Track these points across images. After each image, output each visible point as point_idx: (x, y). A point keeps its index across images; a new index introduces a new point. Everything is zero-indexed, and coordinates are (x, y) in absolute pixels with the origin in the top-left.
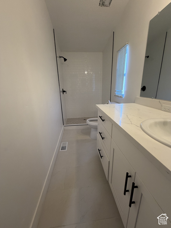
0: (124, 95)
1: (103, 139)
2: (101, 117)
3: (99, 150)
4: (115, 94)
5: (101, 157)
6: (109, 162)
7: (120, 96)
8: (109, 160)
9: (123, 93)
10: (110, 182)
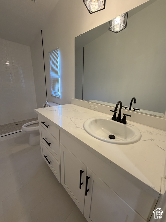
0: (61, 96)
1: (49, 145)
2: (44, 122)
3: (45, 157)
4: (52, 94)
5: (49, 163)
6: (60, 165)
7: (57, 97)
8: (59, 164)
9: (60, 94)
10: (63, 183)
